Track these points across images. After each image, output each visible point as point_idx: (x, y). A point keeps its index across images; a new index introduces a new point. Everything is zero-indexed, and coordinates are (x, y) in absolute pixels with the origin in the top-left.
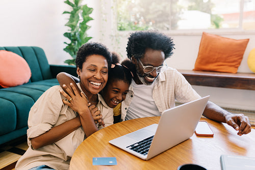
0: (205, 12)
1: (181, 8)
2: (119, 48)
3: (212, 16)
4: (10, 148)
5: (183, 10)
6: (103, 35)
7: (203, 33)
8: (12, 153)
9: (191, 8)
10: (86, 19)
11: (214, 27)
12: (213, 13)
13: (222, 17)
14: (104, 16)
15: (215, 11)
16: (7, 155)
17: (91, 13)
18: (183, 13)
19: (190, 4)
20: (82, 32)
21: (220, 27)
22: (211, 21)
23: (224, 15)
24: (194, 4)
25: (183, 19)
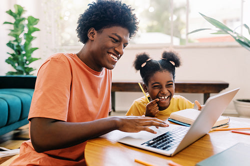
6: (47, 47)
10: (32, 30)
12: (183, 37)
17: (36, 24)
18: (139, 36)
20: (27, 42)
24: (155, 23)
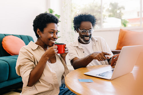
0: (118, 18)
1: (104, 16)
2: (73, 38)
3: (122, 20)
4: (14, 90)
5: (105, 17)
6: (65, 31)
7: (121, 29)
8: (16, 92)
9: (110, 16)
11: (123, 26)
12: (123, 18)
13: (128, 21)
14: (65, 20)
15: (124, 17)
16: (12, 93)
17: (59, 18)
18: (106, 19)
19: (110, 14)
21: (127, 27)
22: (122, 23)
23: (129, 20)
24: (112, 14)
25: (106, 22)
